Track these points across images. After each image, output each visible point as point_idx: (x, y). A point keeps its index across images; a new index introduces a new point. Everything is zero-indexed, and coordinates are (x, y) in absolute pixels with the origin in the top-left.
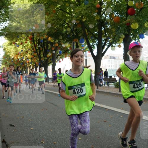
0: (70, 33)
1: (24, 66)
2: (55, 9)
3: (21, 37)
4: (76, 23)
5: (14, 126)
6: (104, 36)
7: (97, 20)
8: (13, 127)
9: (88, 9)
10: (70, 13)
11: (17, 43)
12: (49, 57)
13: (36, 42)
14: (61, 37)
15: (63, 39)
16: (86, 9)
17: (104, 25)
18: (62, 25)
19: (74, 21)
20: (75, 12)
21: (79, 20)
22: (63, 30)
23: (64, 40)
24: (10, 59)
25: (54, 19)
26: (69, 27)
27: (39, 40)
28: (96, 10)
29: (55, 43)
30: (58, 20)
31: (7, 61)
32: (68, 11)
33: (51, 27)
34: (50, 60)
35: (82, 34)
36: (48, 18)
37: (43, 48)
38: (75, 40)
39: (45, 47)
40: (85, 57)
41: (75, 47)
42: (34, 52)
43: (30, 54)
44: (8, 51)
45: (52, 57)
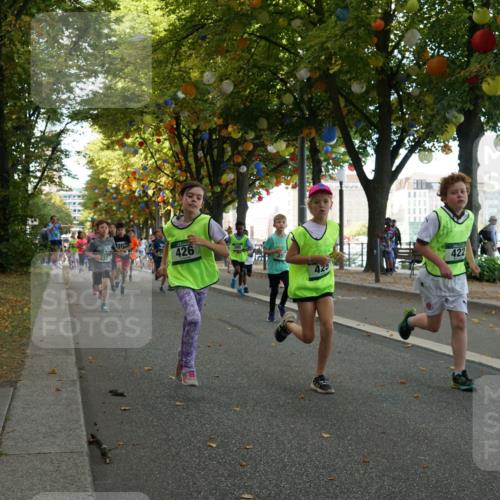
0: (291, 110)
1: (151, 213)
2: (246, 35)
3: (143, 122)
4: (309, 79)
5: (122, 395)
6: (398, 119)
7: (376, 69)
8: (120, 398)
9: (346, 34)
10: (292, 48)
11: (129, 141)
12: (227, 184)
13: (188, 138)
14: (263, 124)
15: (271, 127)
16: (342, 36)
17: (397, 83)
18: (267, 86)
19: (303, 74)
20: (308, 45)
21: (318, 68)
22: (269, 102)
23: (273, 132)
24: (107, 191)
25: (242, 68)
26: (288, 90)
27: (197, 131)
28: (371, 38)
29: (246, 141)
30: (255, 70)
31: (97, 198)
32: (284, 42)
33: (232, 92)
34: (230, 193)
35: (328, 112)
36: (223, 65)
37: (208, 158)
38: (306, 131)
39: (215, 152)
40: (338, 184)
41: (307, 153)
42: (180, 168)
43: (168, 175)
44: (103, 168)
45: (235, 185)
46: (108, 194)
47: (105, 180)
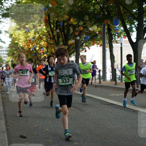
0: (99, 12)
1: (37, 58)
5: (25, 137)
8: (24, 139)
12: (71, 45)
13: (53, 24)
14: (87, 18)
15: (90, 20)
22: (89, 8)
23: (91, 22)
26: (98, 3)
27: (57, 21)
29: (79, 26)
31: (14, 51)
33: (73, 4)
34: (72, 48)
35: (115, 13)
37: (63, 33)
38: (106, 21)
39: (66, 31)
40: (120, 45)
41: (106, 31)
42: (50, 38)
43: (45, 41)
44: (16, 38)
45: (75, 45)
46: (19, 49)
47: (18, 43)
